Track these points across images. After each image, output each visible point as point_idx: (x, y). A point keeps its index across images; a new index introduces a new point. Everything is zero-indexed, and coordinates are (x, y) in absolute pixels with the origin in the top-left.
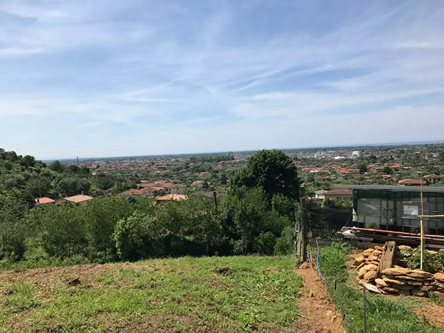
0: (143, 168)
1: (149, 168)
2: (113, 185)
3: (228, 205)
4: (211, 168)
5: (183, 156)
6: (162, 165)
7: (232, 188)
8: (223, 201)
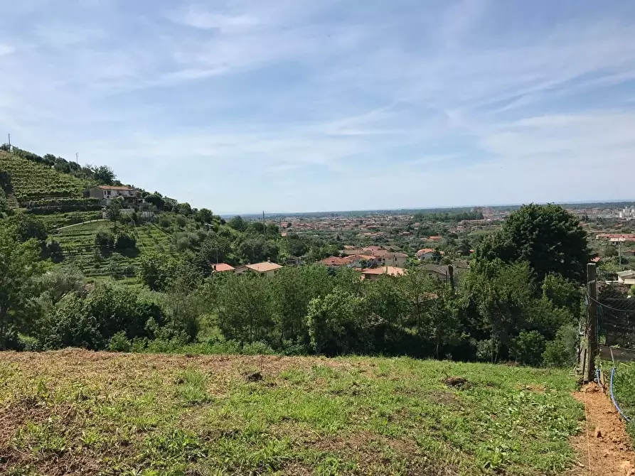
0: (348, 228)
1: (356, 229)
2: (307, 250)
3: (471, 287)
4: (445, 231)
5: (404, 212)
6: (373, 224)
7: (478, 261)
8: (464, 280)
